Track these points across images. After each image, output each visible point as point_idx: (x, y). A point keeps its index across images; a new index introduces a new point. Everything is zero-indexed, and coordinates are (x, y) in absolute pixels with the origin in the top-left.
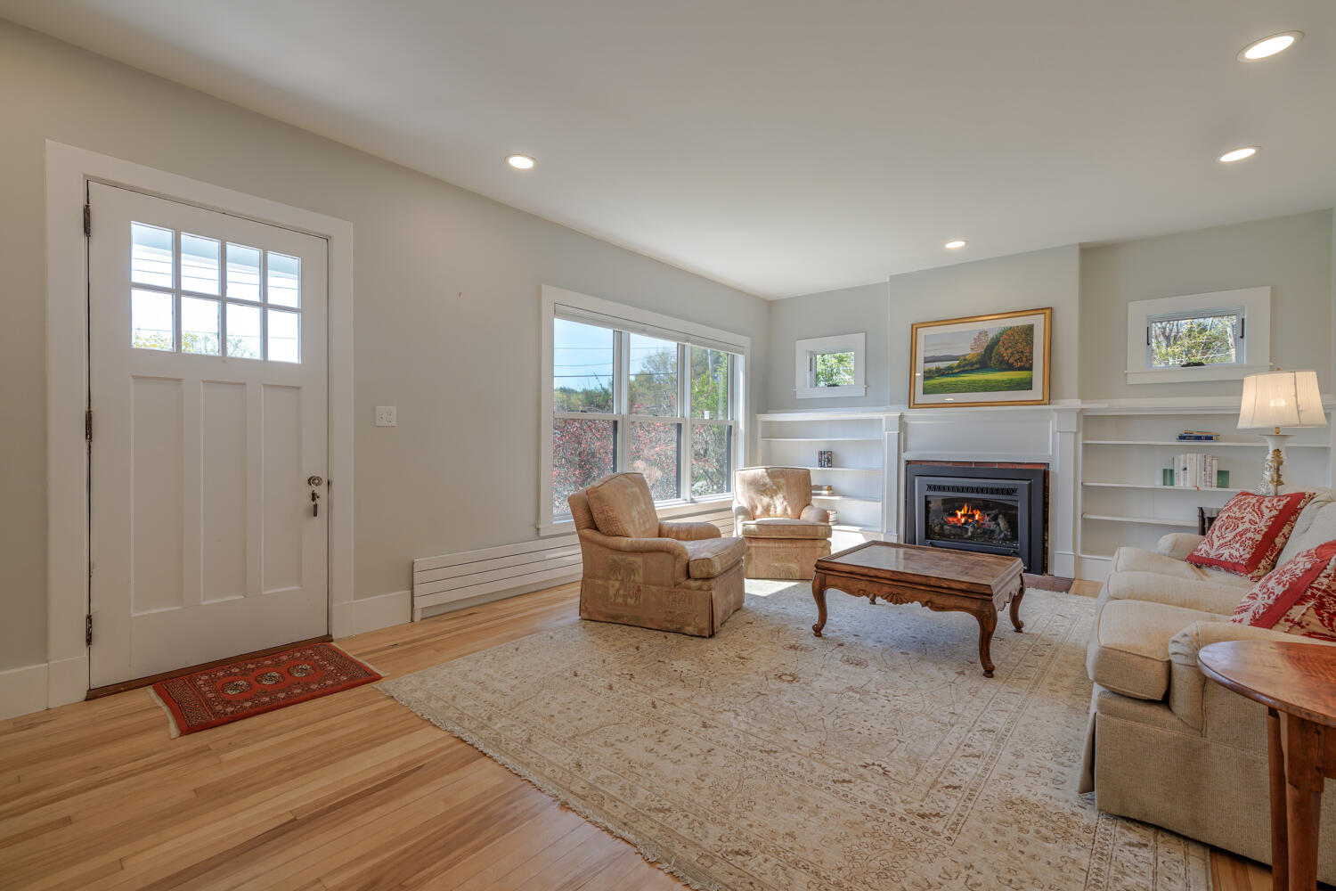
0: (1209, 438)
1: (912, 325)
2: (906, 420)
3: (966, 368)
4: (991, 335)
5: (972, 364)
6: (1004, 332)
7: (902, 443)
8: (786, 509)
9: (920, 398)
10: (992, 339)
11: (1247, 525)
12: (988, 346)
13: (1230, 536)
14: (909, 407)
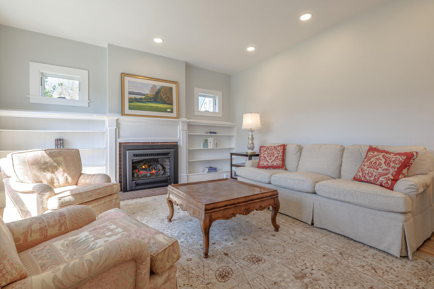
0: (215, 133)
1: (122, 74)
2: (119, 122)
3: (148, 100)
4: (157, 88)
5: (151, 99)
6: (163, 87)
7: (117, 134)
8: (67, 180)
9: (127, 111)
10: (158, 89)
11: (277, 155)
12: (156, 92)
13: (274, 158)
14: (122, 115)
